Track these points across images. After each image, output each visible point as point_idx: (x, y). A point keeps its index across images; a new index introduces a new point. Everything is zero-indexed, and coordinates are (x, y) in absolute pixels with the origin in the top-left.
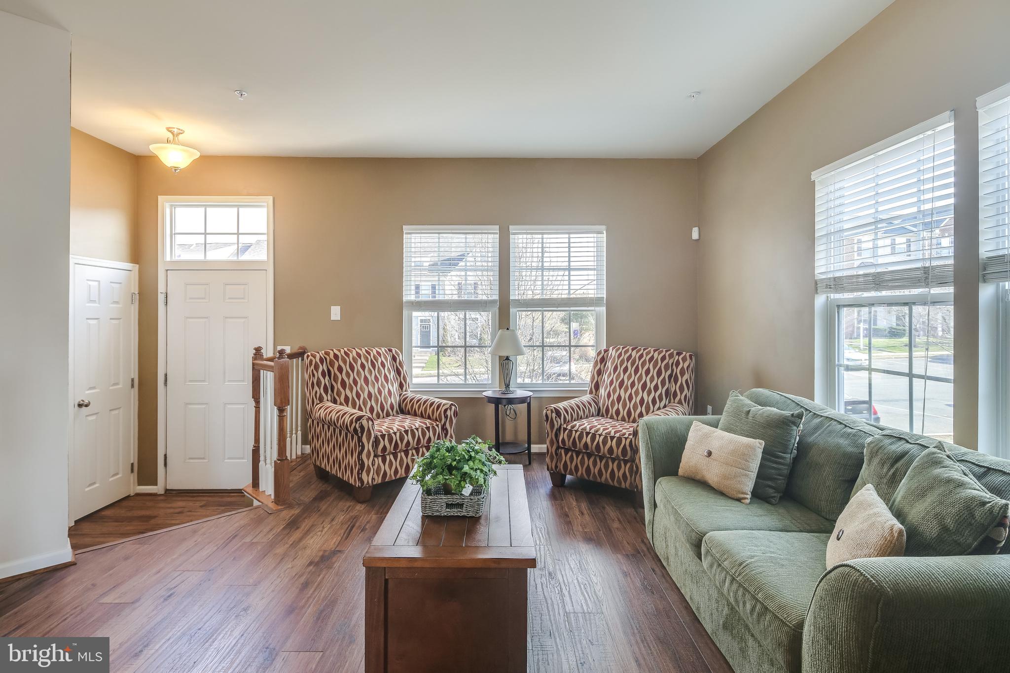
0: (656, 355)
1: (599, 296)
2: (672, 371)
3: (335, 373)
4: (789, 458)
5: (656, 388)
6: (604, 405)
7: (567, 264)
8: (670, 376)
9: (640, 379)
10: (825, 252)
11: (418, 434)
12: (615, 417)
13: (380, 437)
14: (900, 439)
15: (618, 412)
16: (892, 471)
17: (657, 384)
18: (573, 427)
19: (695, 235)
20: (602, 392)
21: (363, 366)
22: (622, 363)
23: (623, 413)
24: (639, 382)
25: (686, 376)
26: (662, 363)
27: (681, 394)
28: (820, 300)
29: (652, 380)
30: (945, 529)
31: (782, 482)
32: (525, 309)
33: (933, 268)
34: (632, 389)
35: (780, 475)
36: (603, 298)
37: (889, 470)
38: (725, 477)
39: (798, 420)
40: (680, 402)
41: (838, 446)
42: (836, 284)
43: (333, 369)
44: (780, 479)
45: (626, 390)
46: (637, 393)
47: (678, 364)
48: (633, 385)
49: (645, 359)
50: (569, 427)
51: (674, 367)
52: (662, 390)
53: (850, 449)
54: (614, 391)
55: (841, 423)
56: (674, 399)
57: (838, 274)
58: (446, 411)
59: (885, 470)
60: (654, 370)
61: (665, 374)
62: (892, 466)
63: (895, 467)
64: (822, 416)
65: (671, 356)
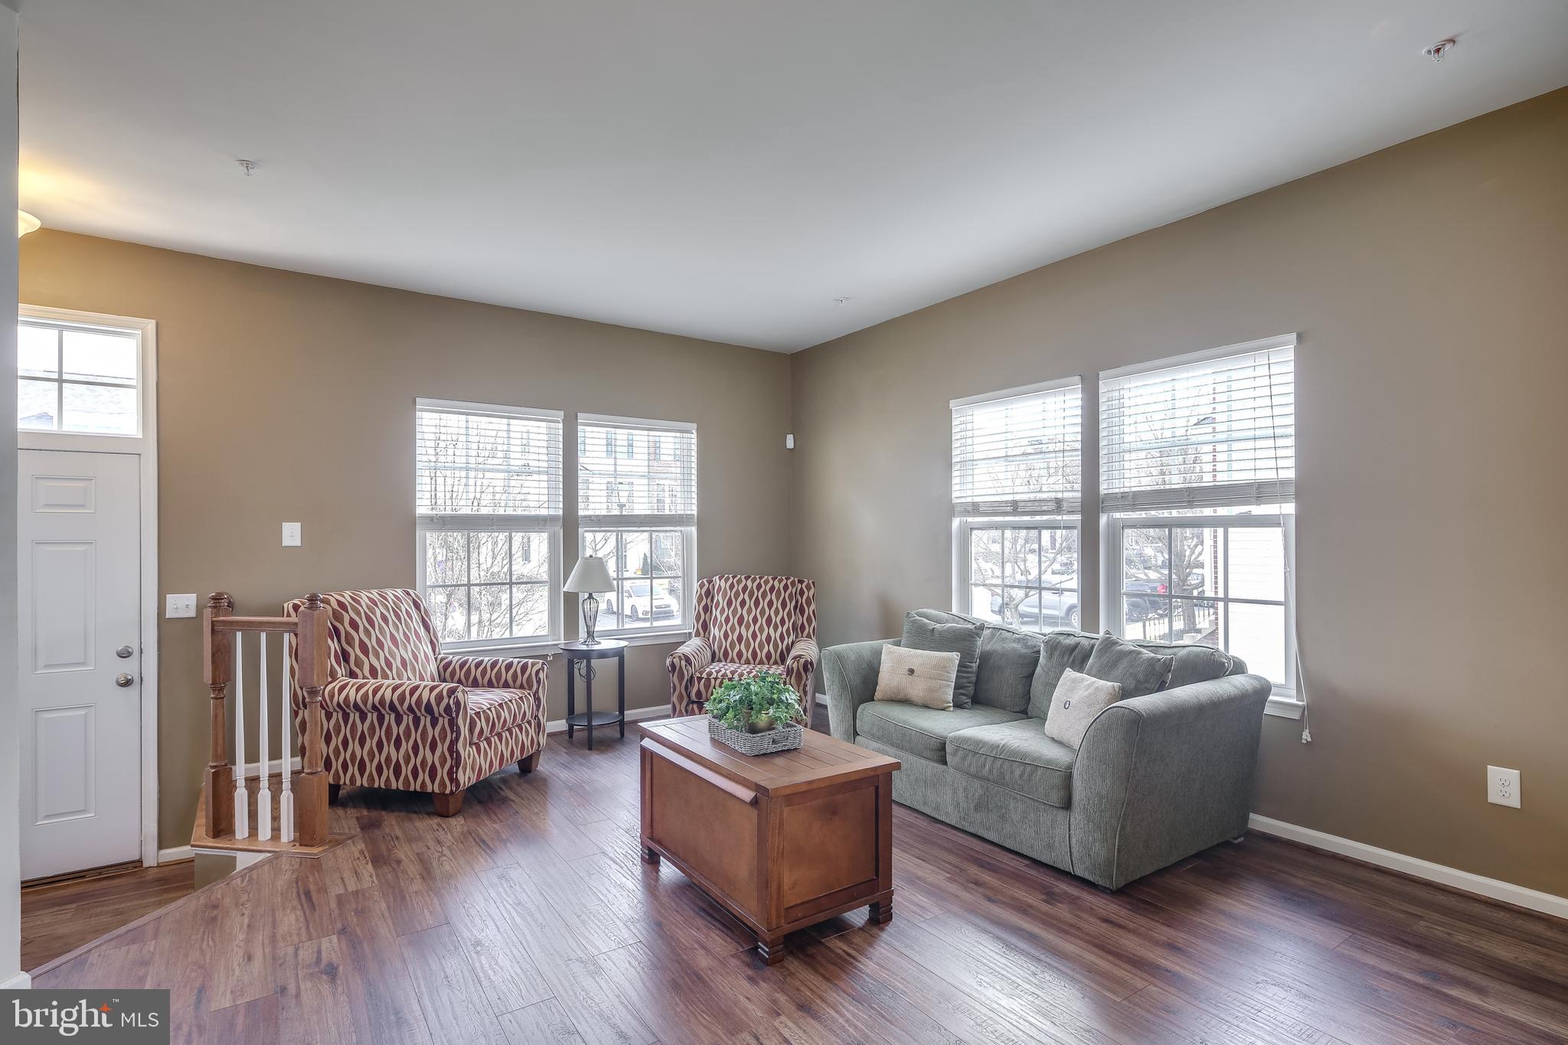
0: (776, 583)
1: (689, 512)
2: (797, 602)
3: (346, 632)
4: (975, 666)
5: (783, 622)
6: (720, 648)
7: (612, 468)
8: (795, 607)
9: (763, 612)
10: (959, 478)
11: (514, 707)
12: (737, 660)
13: (474, 716)
14: (1069, 635)
15: (740, 655)
16: (1072, 658)
17: (783, 617)
18: (710, 674)
19: (790, 443)
20: (715, 632)
21: (385, 619)
22: (737, 595)
23: (747, 654)
24: (762, 616)
25: (813, 607)
26: (785, 593)
27: (810, 627)
28: (956, 523)
29: (777, 613)
30: (1138, 682)
31: (971, 689)
32: (598, 529)
33: (1067, 500)
34: (755, 626)
35: (969, 683)
36: (694, 515)
37: (1069, 658)
38: (931, 690)
39: (980, 632)
40: (809, 636)
41: (1014, 650)
42: (975, 509)
43: (343, 625)
44: (969, 687)
45: (748, 627)
46: (761, 629)
47: (802, 593)
48: (755, 620)
49: (765, 590)
50: (704, 675)
51: (799, 597)
52: (788, 624)
53: (1024, 651)
54: (733, 629)
55: (1009, 631)
56: (802, 633)
57: (976, 499)
58: (537, 672)
59: (1066, 659)
60: (777, 601)
61: (790, 606)
62: (1070, 655)
63: (1073, 655)
64: (989, 628)
65: (793, 584)
